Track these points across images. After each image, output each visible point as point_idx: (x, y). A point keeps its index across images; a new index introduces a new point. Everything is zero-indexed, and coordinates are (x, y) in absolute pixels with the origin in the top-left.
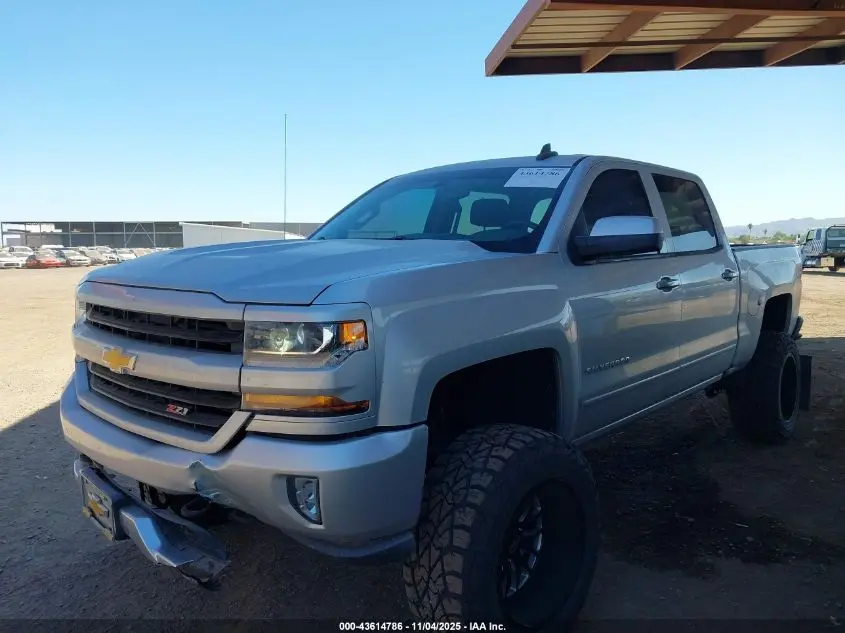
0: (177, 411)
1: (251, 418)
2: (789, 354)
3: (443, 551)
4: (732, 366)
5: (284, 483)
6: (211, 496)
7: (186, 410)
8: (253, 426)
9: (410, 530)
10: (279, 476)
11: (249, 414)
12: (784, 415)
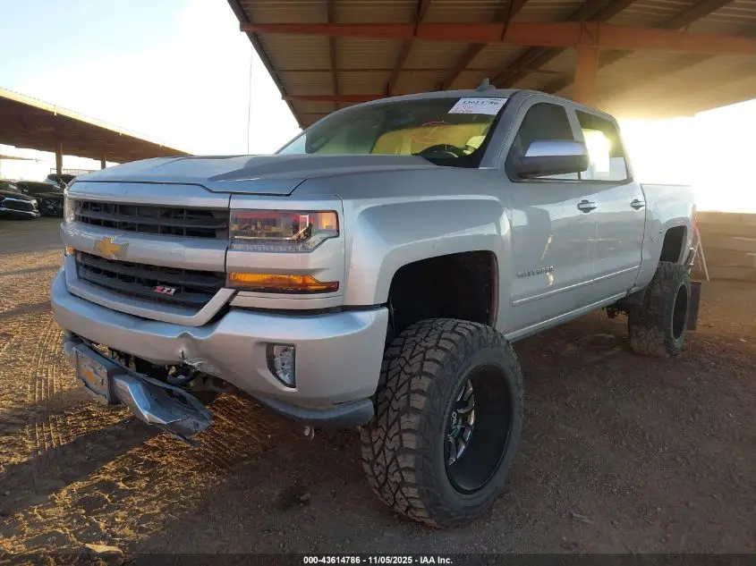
0: (165, 291)
1: (235, 294)
2: (683, 283)
3: (400, 412)
4: (634, 285)
5: (263, 350)
6: (195, 364)
7: (173, 290)
8: (236, 302)
9: (370, 398)
10: (261, 343)
11: (233, 290)
12: (675, 333)
